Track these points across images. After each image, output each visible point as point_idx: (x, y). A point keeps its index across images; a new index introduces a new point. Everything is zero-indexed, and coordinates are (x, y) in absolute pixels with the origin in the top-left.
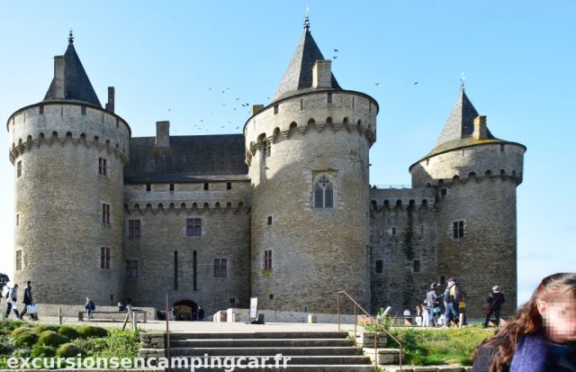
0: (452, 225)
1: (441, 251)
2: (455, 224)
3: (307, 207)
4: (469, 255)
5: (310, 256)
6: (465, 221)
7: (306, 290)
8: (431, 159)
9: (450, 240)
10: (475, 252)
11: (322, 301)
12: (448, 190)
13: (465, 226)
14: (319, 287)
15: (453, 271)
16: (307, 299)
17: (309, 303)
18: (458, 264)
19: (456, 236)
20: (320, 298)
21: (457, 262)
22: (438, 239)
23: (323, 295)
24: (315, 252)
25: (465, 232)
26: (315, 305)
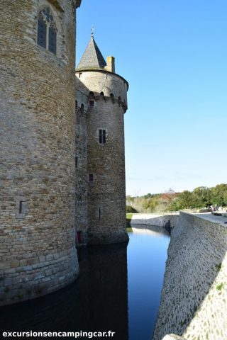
0: (98, 132)
1: (89, 152)
2: (100, 131)
3: (29, 35)
4: (109, 158)
5: (31, 114)
6: (107, 131)
7: (22, 171)
8: (83, 73)
9: (97, 144)
10: (113, 157)
11: (45, 192)
12: (95, 102)
13: (107, 134)
14: (41, 168)
15: (99, 170)
16: (24, 187)
17: (27, 194)
18: (103, 165)
19: (100, 142)
20: (43, 186)
21: (101, 163)
22: (87, 141)
23: (46, 181)
24: (37, 109)
25: (107, 140)
26: (35, 199)
